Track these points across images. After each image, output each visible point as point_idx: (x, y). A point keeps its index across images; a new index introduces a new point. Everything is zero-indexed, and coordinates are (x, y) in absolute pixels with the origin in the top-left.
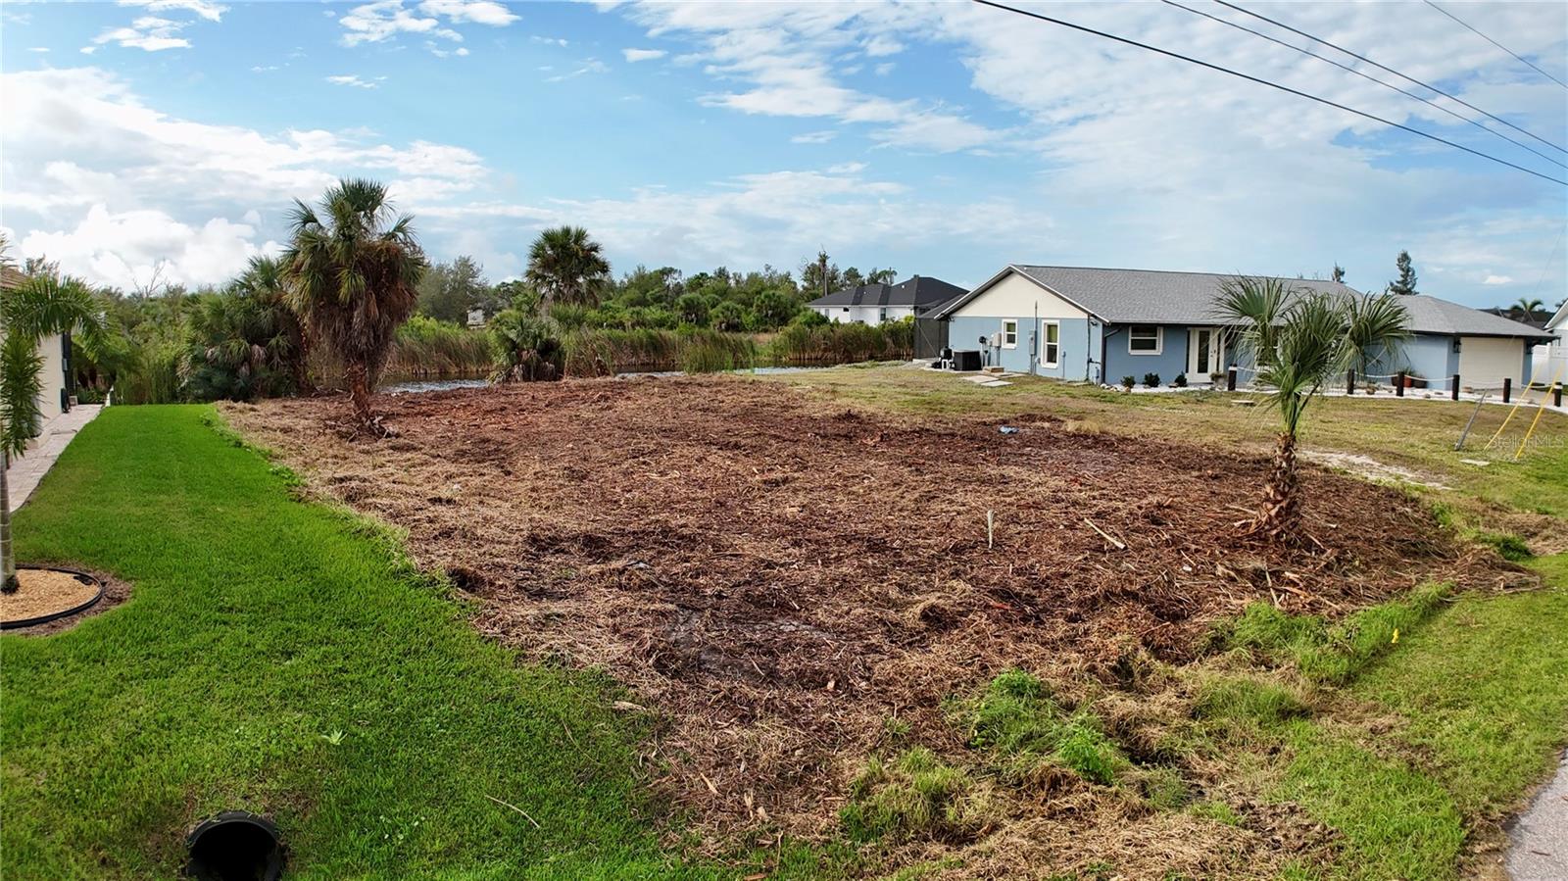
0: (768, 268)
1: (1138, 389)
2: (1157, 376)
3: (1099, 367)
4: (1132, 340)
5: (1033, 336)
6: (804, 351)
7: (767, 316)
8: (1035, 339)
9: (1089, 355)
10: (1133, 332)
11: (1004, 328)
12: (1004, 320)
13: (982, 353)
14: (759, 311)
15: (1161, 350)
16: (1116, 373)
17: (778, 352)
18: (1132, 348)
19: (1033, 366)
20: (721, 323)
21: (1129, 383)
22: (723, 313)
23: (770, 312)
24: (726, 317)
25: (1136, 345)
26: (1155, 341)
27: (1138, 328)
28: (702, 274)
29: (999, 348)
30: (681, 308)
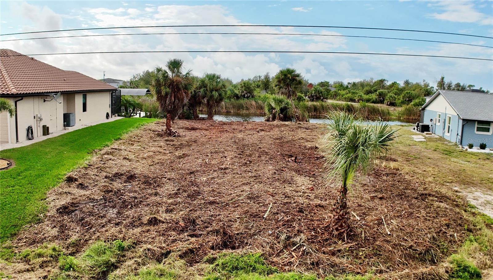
0: (424, 81)
1: (475, 150)
2: (485, 144)
3: (460, 138)
4: (477, 127)
5: (444, 121)
6: (410, 116)
7: (406, 100)
8: (445, 122)
9: (458, 132)
10: (478, 123)
11: (438, 116)
12: (438, 113)
13: (430, 126)
14: (403, 98)
15: (492, 133)
16: (466, 142)
17: (400, 115)
18: (477, 131)
19: (444, 133)
20: (388, 102)
21: (471, 146)
22: (389, 98)
23: (407, 99)
24: (390, 100)
25: (479, 129)
26: (489, 128)
27: (480, 122)
28: (395, 82)
29: (435, 124)
30: (377, 95)
